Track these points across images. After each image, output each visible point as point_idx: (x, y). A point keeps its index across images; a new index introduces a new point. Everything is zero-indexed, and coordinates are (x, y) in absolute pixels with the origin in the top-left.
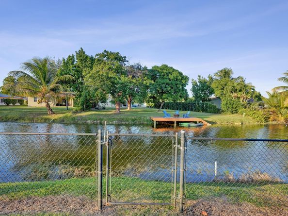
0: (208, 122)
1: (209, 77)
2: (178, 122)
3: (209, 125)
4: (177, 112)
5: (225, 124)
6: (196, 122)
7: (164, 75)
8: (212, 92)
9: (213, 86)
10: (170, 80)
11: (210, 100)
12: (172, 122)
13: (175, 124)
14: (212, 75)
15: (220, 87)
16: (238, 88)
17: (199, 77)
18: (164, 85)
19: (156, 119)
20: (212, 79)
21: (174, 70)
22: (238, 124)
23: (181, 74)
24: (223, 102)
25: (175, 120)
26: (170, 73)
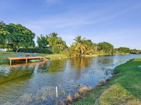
0: (46, 58)
1: (46, 36)
2: (28, 60)
3: (47, 60)
4: (28, 54)
5: (54, 59)
6: (40, 59)
7: (19, 30)
8: (48, 43)
9: (48, 40)
10: (23, 34)
11: (47, 47)
12: (25, 60)
13: (27, 61)
14: (48, 35)
15: (52, 41)
16: (60, 42)
17: (41, 35)
18: (19, 37)
19: (11, 59)
20: (48, 37)
21: (26, 29)
22: (60, 58)
23: (30, 31)
24: (53, 48)
25: (26, 58)
26: (23, 29)
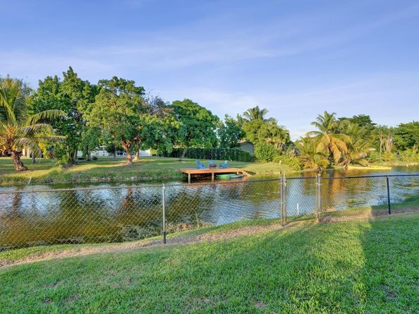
0: (249, 172)
1: (238, 117)
2: (215, 174)
3: (249, 175)
5: (264, 174)
6: (235, 173)
7: (189, 114)
8: (242, 135)
9: (244, 128)
10: (198, 120)
12: (210, 174)
13: (213, 177)
14: (241, 114)
15: (253, 130)
16: (273, 132)
17: (226, 116)
18: (192, 128)
19: (190, 172)
20: (241, 120)
21: (201, 108)
22: (277, 173)
23: (210, 113)
24: (257, 149)
25: (213, 171)
26: (196, 110)
